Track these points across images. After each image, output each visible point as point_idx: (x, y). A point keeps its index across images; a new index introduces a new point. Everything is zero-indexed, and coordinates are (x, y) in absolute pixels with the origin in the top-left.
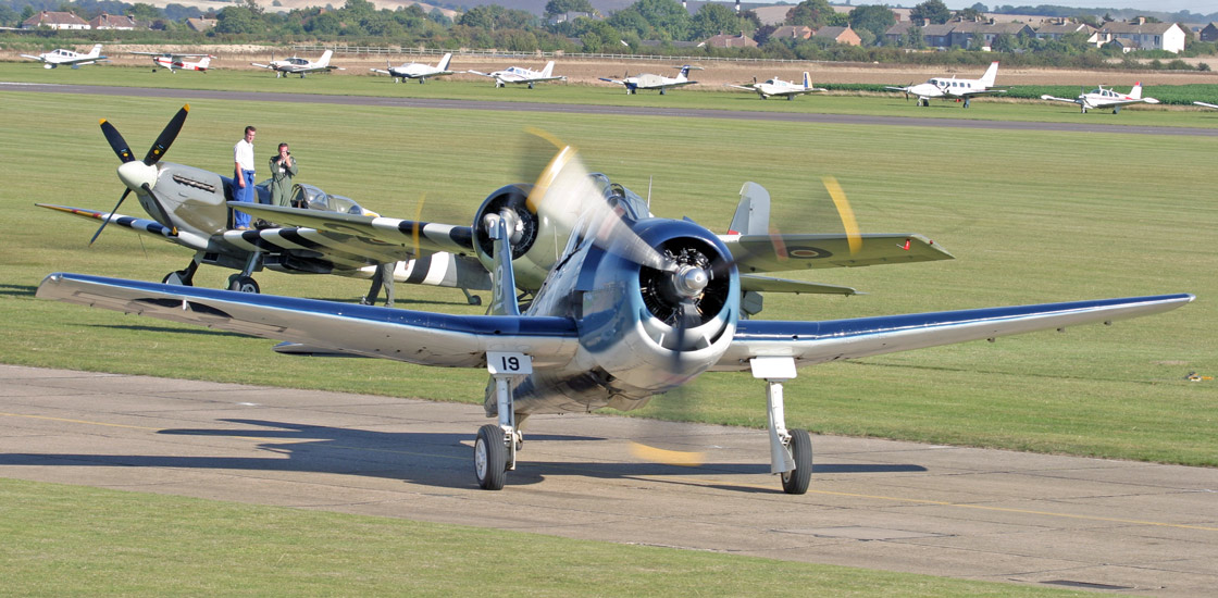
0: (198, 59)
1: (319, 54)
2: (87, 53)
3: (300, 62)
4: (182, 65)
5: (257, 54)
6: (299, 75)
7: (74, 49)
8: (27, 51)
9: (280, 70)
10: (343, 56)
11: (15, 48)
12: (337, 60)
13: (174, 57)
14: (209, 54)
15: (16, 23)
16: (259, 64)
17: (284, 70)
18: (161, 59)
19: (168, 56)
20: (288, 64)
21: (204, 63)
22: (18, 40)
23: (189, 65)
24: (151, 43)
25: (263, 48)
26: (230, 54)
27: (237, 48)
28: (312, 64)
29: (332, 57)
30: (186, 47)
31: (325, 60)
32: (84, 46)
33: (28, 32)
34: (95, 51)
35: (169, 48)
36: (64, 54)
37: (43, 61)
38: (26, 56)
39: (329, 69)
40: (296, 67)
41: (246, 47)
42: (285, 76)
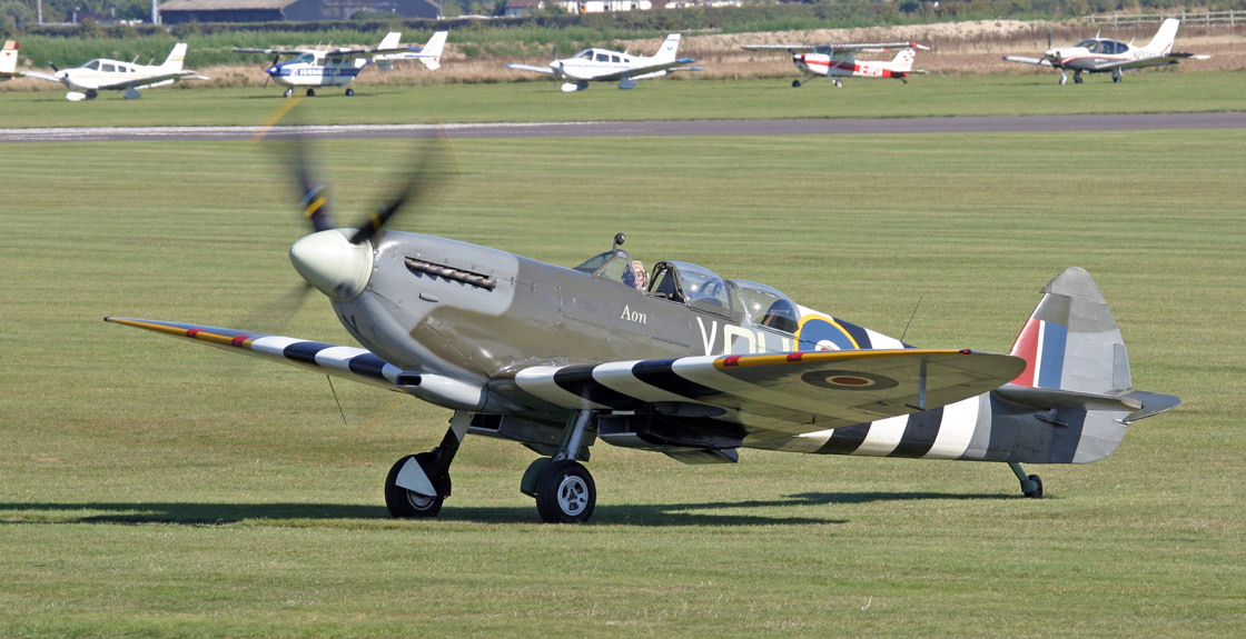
0: (890, 53)
1: (1149, 31)
2: (650, 54)
3: (1109, 47)
4: (853, 68)
5: (1014, 39)
6: (1108, 77)
7: (621, 49)
8: (522, 58)
9: (1068, 66)
10: (1201, 33)
11: (494, 53)
12: (1187, 43)
13: (838, 51)
14: (912, 43)
15: (492, 6)
16: (1024, 56)
17: (1076, 68)
18: (808, 57)
19: (823, 50)
20: (1083, 53)
21: (903, 62)
22: (499, 37)
23: (871, 67)
24: (786, 28)
25: (1026, 25)
26: (955, 42)
27: (969, 27)
28: (1135, 51)
29: (1179, 35)
30: (859, 32)
31: (1165, 39)
32: (639, 43)
33: (519, 22)
34: (668, 49)
35: (824, 35)
36: (602, 58)
37: (557, 77)
38: (519, 67)
39: (1173, 58)
40: (1101, 59)
41: (989, 26)
42: (1078, 81)
